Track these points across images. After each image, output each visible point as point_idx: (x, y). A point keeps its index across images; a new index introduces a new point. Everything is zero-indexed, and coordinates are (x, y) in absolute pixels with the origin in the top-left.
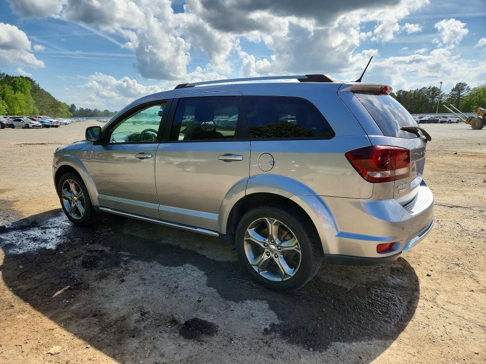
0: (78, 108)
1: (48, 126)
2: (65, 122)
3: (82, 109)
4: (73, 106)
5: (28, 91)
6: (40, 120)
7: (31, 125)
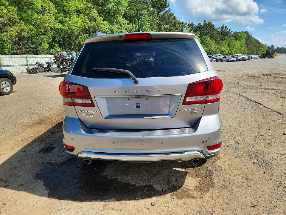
0: (275, 47)
1: (240, 60)
2: (255, 57)
3: (278, 48)
4: (273, 46)
5: (243, 40)
6: (237, 57)
7: (230, 60)
